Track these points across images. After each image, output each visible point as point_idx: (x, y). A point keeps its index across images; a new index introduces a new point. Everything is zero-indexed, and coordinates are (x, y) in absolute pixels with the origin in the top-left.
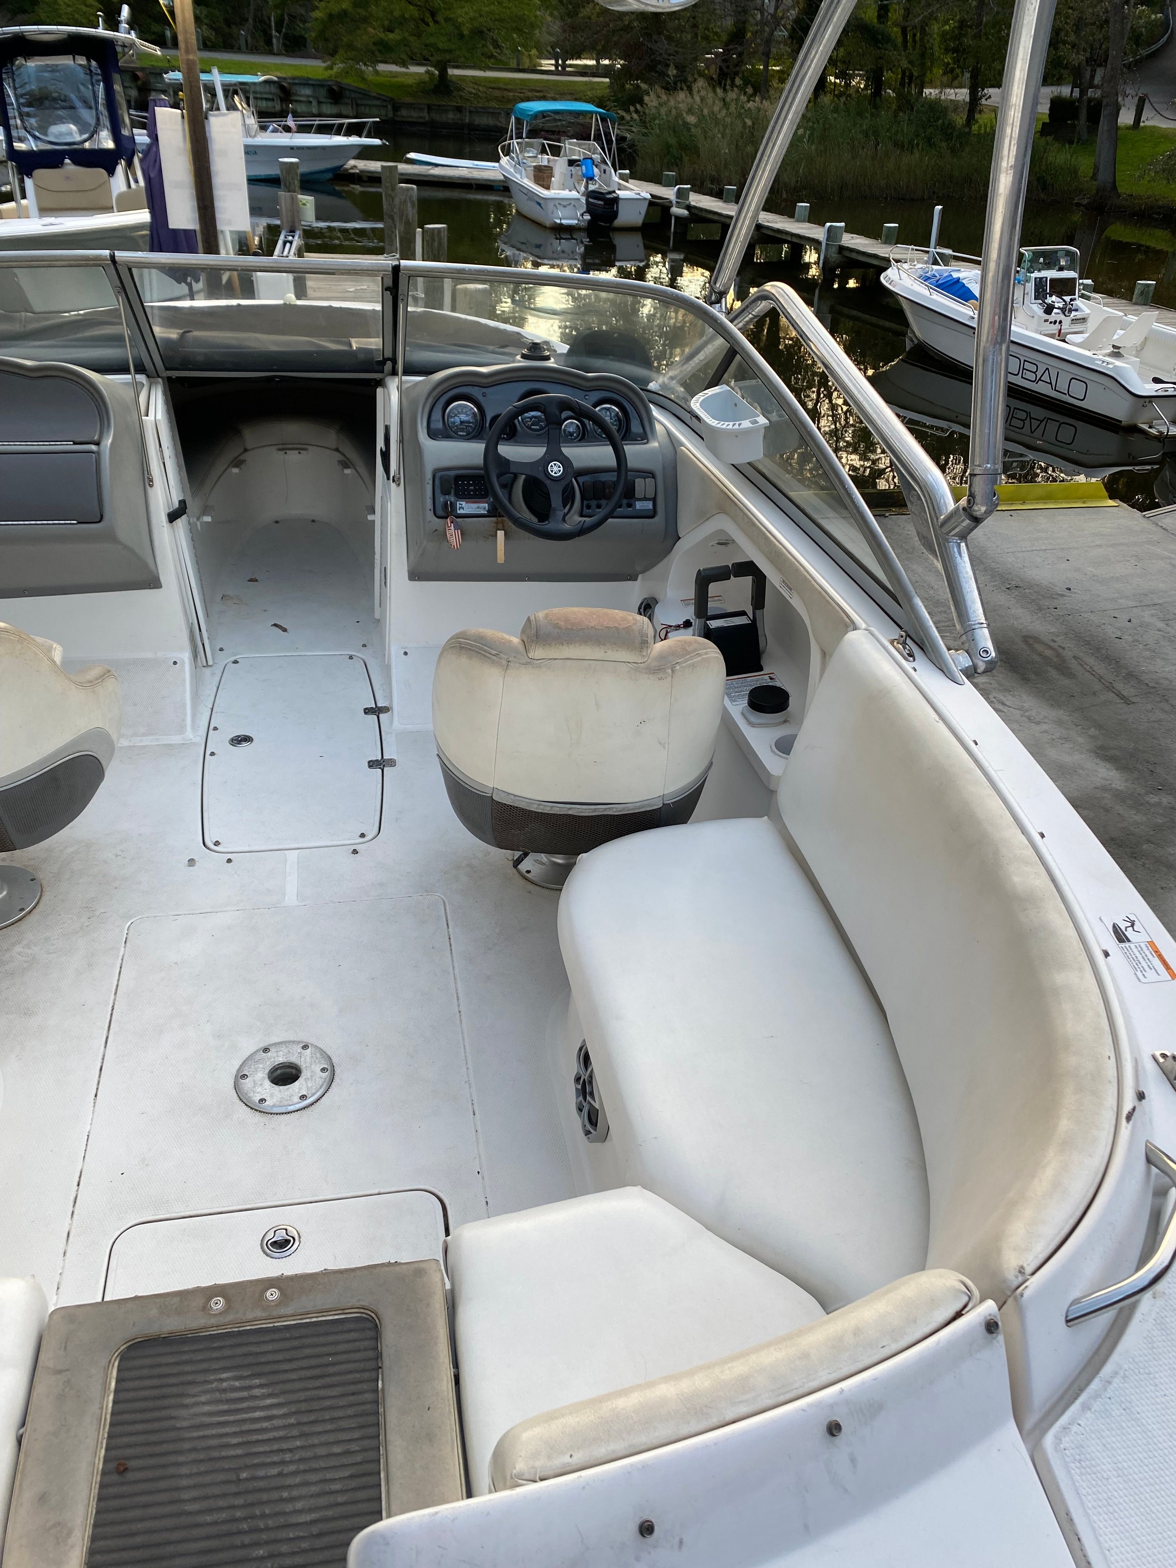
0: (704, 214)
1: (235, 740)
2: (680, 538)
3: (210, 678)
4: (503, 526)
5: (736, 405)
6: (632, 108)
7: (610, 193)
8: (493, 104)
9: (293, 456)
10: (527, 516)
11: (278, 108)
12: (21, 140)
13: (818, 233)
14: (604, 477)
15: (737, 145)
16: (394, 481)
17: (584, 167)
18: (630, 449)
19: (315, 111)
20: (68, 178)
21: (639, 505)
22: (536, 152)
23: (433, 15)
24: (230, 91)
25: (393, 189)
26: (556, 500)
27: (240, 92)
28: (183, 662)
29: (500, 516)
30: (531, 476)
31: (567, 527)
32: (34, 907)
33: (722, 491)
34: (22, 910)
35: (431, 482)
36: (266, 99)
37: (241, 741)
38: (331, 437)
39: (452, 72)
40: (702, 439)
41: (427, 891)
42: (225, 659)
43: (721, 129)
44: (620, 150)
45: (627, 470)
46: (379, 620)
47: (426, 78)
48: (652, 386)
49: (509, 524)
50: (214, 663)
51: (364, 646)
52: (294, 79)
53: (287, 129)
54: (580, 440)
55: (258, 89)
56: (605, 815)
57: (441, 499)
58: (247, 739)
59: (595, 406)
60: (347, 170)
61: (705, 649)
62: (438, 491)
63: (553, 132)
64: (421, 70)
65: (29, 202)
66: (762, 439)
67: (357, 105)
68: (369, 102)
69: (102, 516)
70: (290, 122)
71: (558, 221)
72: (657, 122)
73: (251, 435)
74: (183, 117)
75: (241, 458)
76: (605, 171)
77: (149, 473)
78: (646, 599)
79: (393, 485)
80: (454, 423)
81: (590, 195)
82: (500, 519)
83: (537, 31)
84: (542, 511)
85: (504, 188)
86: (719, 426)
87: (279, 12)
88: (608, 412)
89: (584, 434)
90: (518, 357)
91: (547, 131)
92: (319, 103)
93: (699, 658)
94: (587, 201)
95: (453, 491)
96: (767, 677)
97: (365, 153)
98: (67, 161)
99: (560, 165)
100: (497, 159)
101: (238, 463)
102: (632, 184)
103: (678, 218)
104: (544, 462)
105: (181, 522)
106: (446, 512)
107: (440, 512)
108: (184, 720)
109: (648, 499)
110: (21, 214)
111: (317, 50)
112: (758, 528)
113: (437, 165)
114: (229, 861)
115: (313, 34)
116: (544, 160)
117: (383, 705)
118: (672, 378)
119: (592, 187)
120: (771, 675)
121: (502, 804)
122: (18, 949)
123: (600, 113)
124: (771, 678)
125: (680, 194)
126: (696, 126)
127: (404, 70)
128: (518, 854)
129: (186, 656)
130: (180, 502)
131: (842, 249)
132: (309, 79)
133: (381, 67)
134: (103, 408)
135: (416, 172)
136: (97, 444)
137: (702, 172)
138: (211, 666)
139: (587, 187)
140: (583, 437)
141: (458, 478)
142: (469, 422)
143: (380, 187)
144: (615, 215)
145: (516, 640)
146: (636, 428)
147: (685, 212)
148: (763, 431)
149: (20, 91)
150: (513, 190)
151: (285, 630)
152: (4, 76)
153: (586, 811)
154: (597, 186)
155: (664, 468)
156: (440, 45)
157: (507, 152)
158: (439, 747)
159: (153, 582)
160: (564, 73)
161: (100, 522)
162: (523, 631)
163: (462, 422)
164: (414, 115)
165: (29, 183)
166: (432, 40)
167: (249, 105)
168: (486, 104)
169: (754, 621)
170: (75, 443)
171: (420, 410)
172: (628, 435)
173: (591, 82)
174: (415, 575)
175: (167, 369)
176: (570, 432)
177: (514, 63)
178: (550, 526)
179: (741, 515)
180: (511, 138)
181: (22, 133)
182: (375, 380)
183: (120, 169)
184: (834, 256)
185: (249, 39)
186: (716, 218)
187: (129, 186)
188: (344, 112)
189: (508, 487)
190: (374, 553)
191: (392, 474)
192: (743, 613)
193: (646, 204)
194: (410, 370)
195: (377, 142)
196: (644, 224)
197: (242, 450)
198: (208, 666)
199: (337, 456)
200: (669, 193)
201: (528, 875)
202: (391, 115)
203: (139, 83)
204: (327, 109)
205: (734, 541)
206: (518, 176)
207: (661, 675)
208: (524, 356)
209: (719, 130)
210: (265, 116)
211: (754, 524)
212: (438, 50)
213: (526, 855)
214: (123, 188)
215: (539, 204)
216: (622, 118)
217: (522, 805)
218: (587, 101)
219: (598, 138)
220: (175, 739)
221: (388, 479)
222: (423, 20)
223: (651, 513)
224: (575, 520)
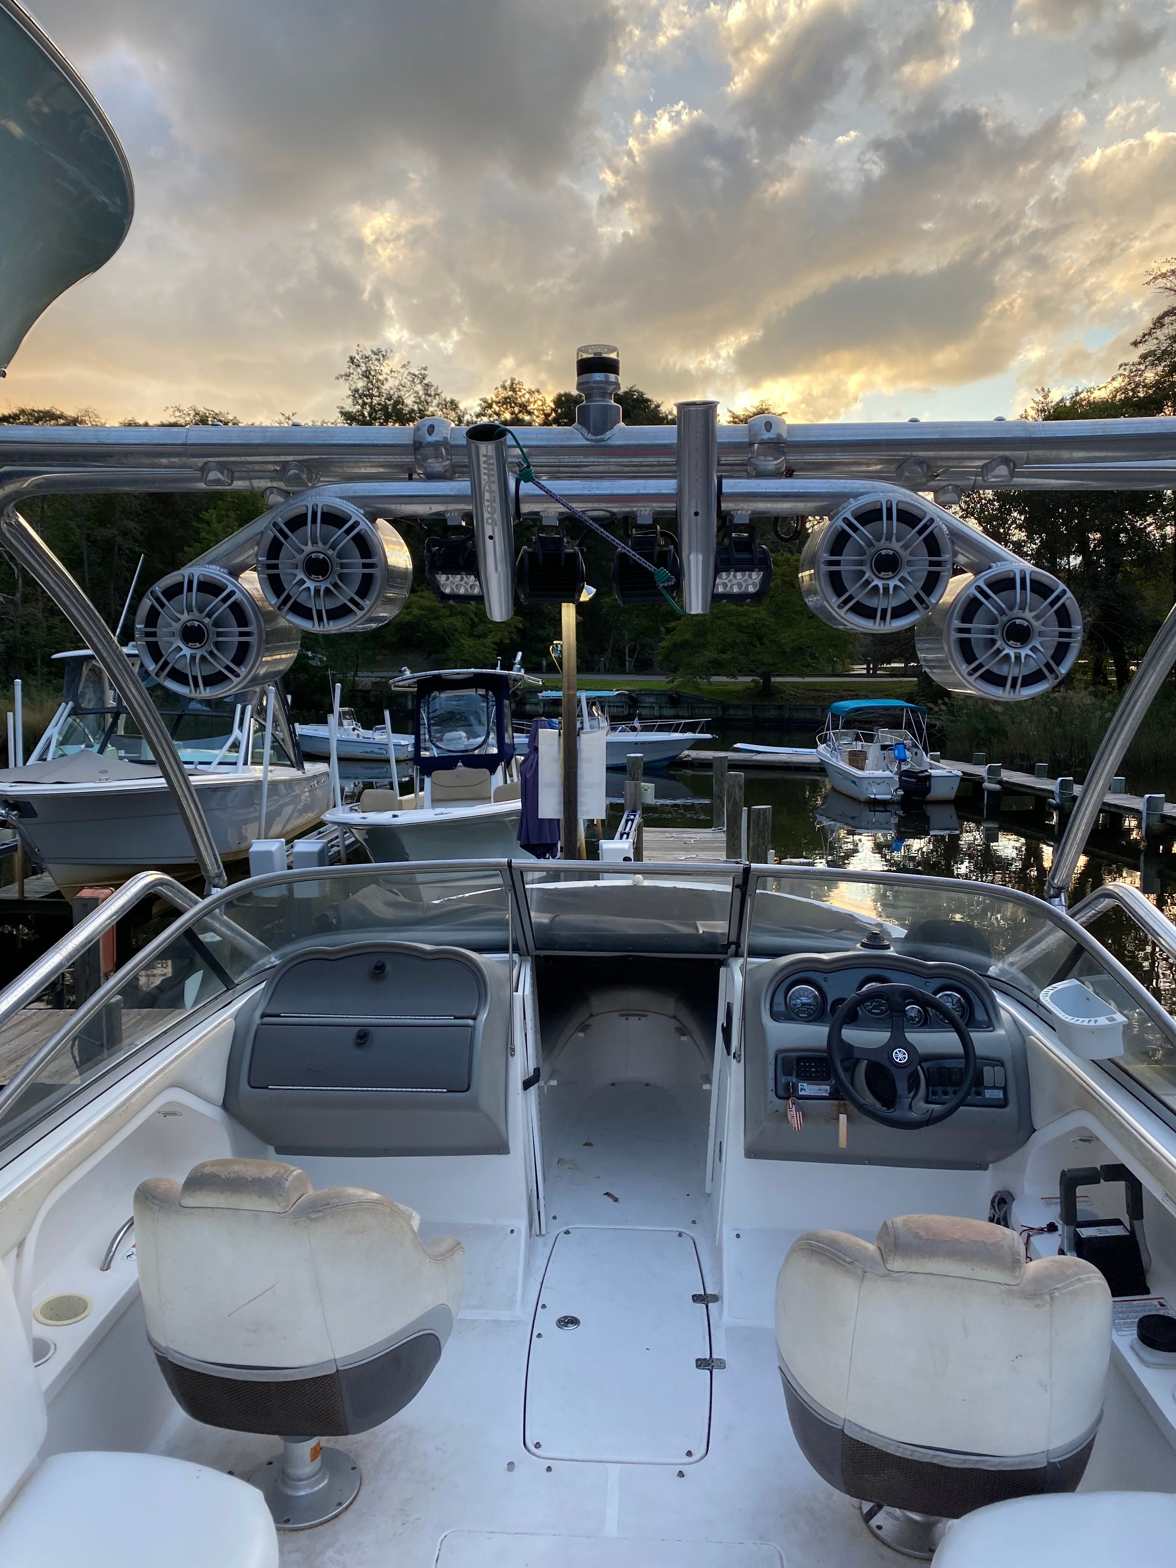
0: (1016, 788)
1: (562, 1321)
2: (1035, 1130)
3: (542, 1249)
4: (846, 1110)
5: (1088, 999)
6: (940, 702)
7: (922, 772)
8: (812, 702)
9: (634, 1021)
10: (869, 1099)
11: (626, 712)
12: (426, 749)
13: (1138, 803)
14: (948, 1064)
15: (1045, 728)
16: (734, 1057)
17: (896, 751)
18: (977, 1036)
19: (657, 713)
20: (458, 776)
21: (988, 1094)
22: (850, 739)
23: (760, 639)
24: (591, 702)
25: (722, 775)
26: (902, 1087)
27: (598, 704)
28: (520, 1229)
29: (842, 1099)
30: (873, 1061)
31: (914, 1115)
32: (351, 1503)
33: (1082, 1086)
34: (340, 1504)
35: (773, 1063)
36: (617, 707)
37: (568, 1323)
38: (670, 1005)
39: (773, 679)
40: (1054, 1030)
41: (761, 1538)
42: (557, 1228)
43: (1028, 715)
44: (930, 735)
45: (976, 1057)
46: (710, 1195)
47: (752, 685)
48: (993, 971)
49: (851, 1107)
50: (547, 1232)
51: (694, 1222)
52: (641, 691)
53: (634, 729)
54: (921, 1026)
55: (611, 700)
56: (977, 1469)
57: (783, 1080)
58: (574, 1321)
59: (936, 993)
60: (681, 758)
61: (1088, 1273)
62: (779, 1070)
63: (866, 722)
64: (749, 679)
65: (425, 795)
66: (1121, 1036)
67: (692, 708)
68: (703, 705)
69: (469, 1086)
70: (636, 723)
71: (873, 796)
72: (965, 711)
73: (597, 1003)
74: (560, 735)
75: (587, 1023)
76: (916, 754)
77: (512, 1043)
78: (999, 1192)
79: (734, 1061)
80: (795, 1005)
81: (902, 774)
82: (842, 1102)
83: (850, 646)
84: (888, 1098)
85: (821, 769)
86: (1073, 1021)
87: (633, 643)
88: (949, 999)
89: (926, 1019)
90: (858, 946)
91: (860, 722)
92: (660, 707)
93: (1081, 1285)
94: (900, 779)
95: (794, 1072)
96: (1156, 1302)
97: (698, 745)
98: (460, 764)
99: (873, 751)
100: (815, 747)
101: (584, 1028)
102: (943, 763)
103: (991, 792)
104: (888, 1048)
105: (533, 1090)
106: (787, 1093)
107: (781, 1093)
108: (514, 1295)
109: (999, 1088)
110: (418, 806)
111: (661, 669)
112: (1128, 1130)
113: (759, 752)
114: (549, 1469)
115: (659, 658)
116: (858, 746)
117: (713, 1293)
118: (1012, 964)
119: (904, 767)
120: (1161, 1301)
121: (855, 1440)
122: (330, 1553)
123: (910, 707)
124: (1162, 1305)
125: (990, 771)
126: (1002, 714)
127: (733, 680)
128: (867, 1506)
129: (522, 1225)
130: (535, 1069)
131: (1164, 818)
132: (653, 690)
133: (714, 679)
134: (482, 984)
135: (741, 758)
136: (474, 1018)
137: (1012, 751)
138: (544, 1235)
139: (899, 767)
140: (925, 1023)
141: (799, 1059)
142: (809, 1004)
143: (712, 771)
144: (928, 790)
145: (872, 1247)
146: (980, 1015)
147: (998, 787)
148: (1122, 1027)
149: (431, 715)
150: (829, 770)
151: (616, 1200)
152: (422, 705)
153: (953, 1461)
154: (909, 766)
155: (1013, 1057)
156: (766, 661)
157: (824, 740)
158: (781, 1357)
159: (502, 1148)
160: (875, 675)
161: (467, 1091)
162: (879, 1238)
163: (803, 1004)
164: (740, 713)
165: (428, 781)
166: (758, 657)
167: (603, 711)
168: (804, 702)
169: (1133, 1232)
170: (455, 1018)
171: (764, 992)
172: (972, 1022)
173: (900, 681)
174: (752, 1152)
175: (537, 949)
176: (911, 1017)
177: (829, 670)
178: (896, 1113)
179: (1107, 1114)
180: (828, 729)
181: (428, 744)
182: (719, 960)
183: (500, 769)
184: (1156, 823)
185: (607, 664)
186: (1029, 791)
187: (506, 782)
188: (681, 714)
189: (851, 1070)
190: (709, 1125)
191: (733, 1051)
192: (1117, 1222)
193: (958, 780)
194: (755, 952)
195: (709, 736)
196: (956, 796)
197: (588, 1015)
198: (540, 1235)
199: (674, 1024)
200: (981, 771)
201: (878, 1531)
202: (720, 714)
203: (518, 698)
204: (667, 712)
205: (1098, 1139)
206: (834, 760)
207: (1038, 1302)
208: (864, 945)
209: (1026, 717)
210: (615, 721)
211: (1122, 1126)
212: (764, 664)
213: (880, 1507)
214: (501, 783)
215: (854, 782)
216: (931, 709)
217: (878, 1445)
218: (897, 698)
219: (909, 727)
220: (504, 1315)
221: (729, 1054)
222: (751, 643)
223: (1002, 1103)
224: (921, 1107)
